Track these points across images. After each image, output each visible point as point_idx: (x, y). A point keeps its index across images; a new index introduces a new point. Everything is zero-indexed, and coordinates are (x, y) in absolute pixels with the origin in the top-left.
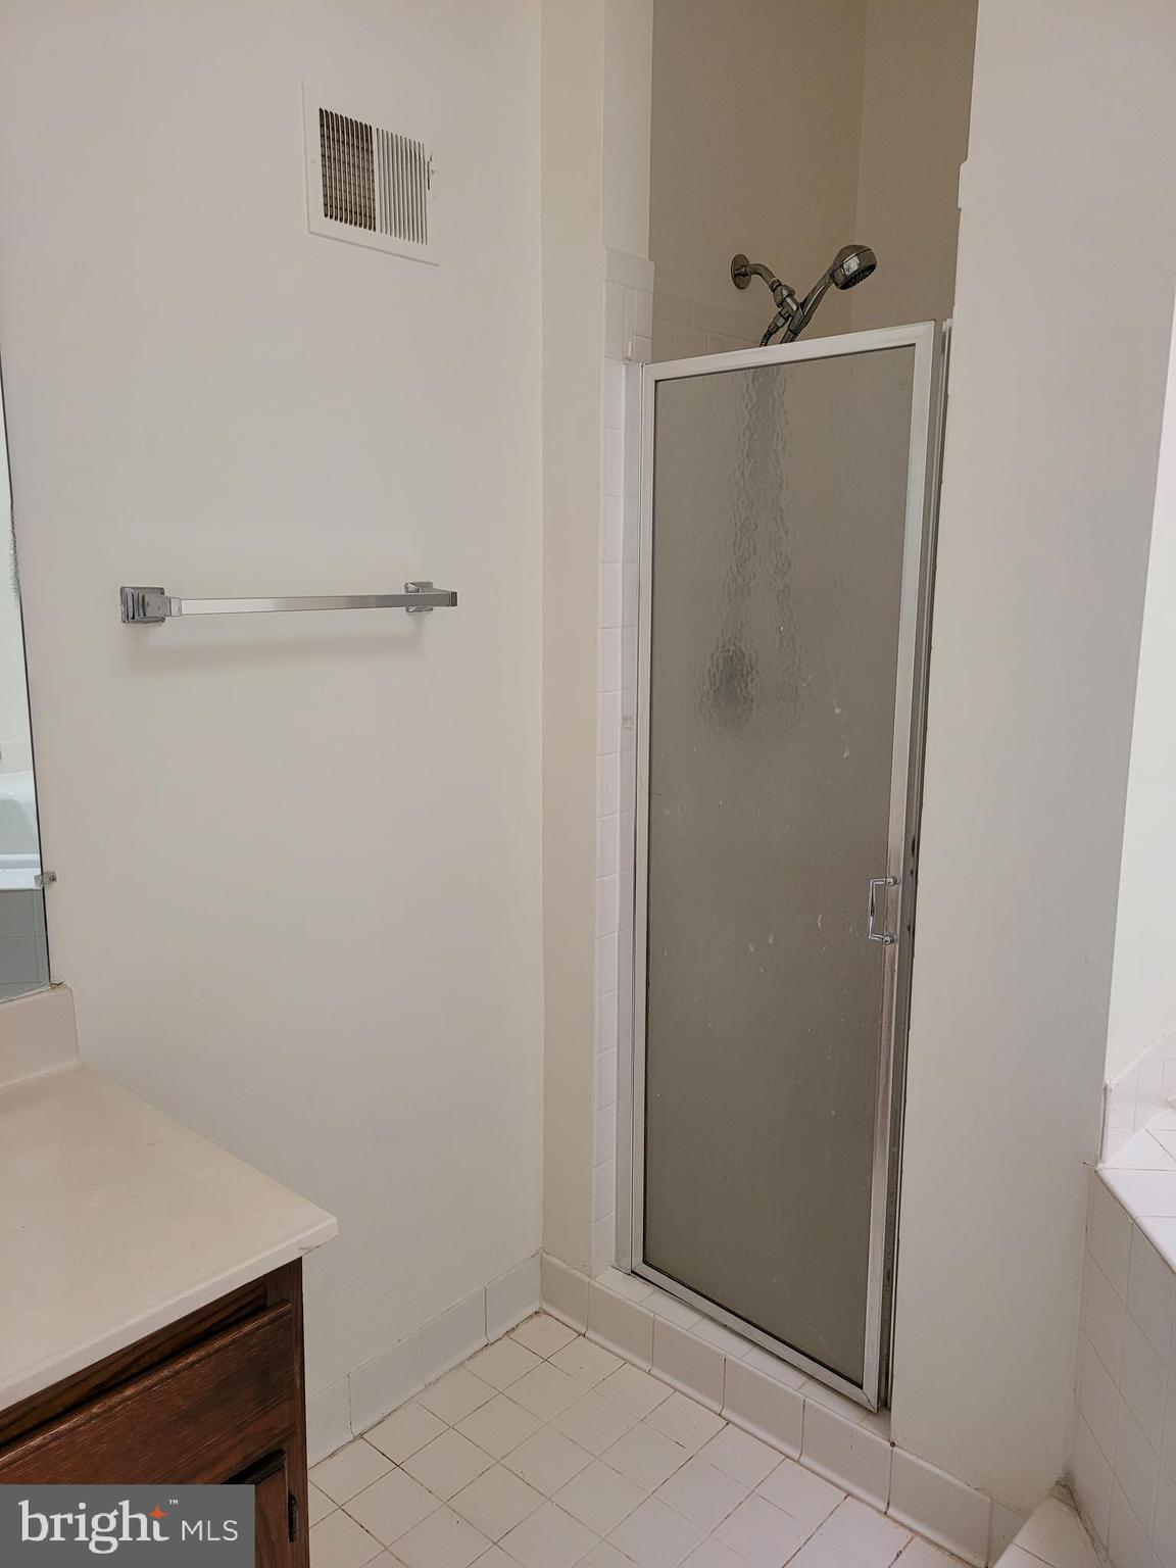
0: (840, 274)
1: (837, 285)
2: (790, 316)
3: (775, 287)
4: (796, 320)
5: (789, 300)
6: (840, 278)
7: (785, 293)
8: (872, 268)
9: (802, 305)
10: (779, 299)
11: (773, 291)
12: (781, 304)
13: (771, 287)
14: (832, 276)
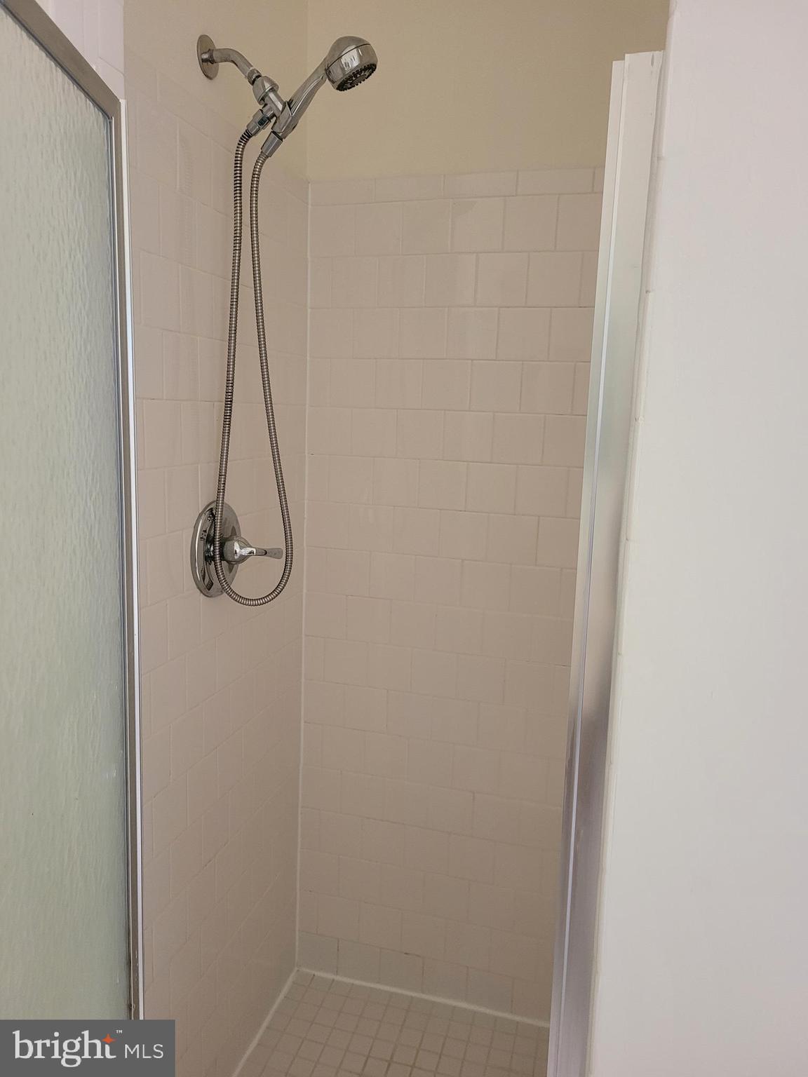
0: (339, 71)
1: (333, 82)
2: (274, 115)
3: (254, 79)
4: (282, 120)
5: (272, 95)
6: (339, 76)
7: (268, 86)
8: (371, 68)
9: (289, 104)
10: (261, 94)
11: (253, 83)
12: (262, 100)
13: (249, 77)
14: (328, 72)
